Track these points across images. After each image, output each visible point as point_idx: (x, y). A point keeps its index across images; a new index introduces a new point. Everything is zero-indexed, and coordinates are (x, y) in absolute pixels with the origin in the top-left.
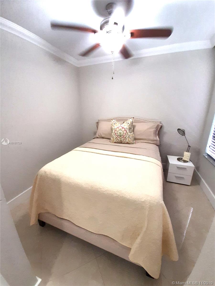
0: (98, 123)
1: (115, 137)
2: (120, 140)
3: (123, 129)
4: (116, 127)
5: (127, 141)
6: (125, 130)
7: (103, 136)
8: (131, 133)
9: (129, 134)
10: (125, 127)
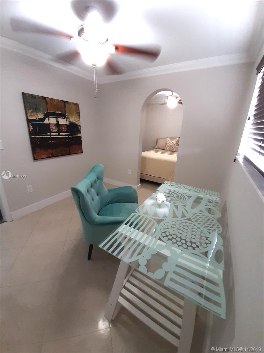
0: (157, 140)
1: (168, 147)
2: (170, 149)
3: (173, 143)
4: (169, 142)
5: (174, 150)
6: (174, 144)
7: (160, 148)
8: (177, 146)
9: (176, 146)
10: (174, 142)
